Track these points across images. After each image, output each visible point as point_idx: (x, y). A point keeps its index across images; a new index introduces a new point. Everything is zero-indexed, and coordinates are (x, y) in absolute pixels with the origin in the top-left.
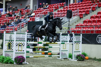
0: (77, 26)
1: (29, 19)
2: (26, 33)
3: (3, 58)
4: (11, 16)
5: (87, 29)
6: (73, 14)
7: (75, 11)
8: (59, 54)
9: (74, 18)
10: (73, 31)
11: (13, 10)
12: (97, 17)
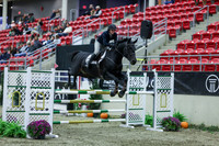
0: (164, 56)
1: (59, 40)
2: (53, 70)
3: (4, 126)
4: (21, 33)
5: (185, 62)
6: (155, 30)
7: (159, 23)
8: (124, 116)
9: (157, 39)
10: (155, 67)
11: (25, 20)
12: (205, 36)
